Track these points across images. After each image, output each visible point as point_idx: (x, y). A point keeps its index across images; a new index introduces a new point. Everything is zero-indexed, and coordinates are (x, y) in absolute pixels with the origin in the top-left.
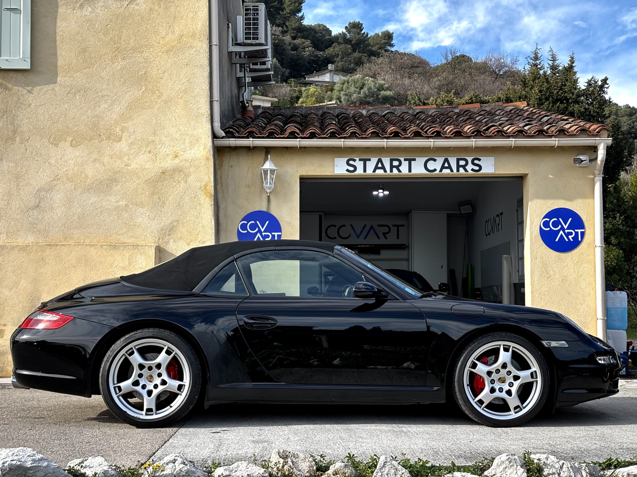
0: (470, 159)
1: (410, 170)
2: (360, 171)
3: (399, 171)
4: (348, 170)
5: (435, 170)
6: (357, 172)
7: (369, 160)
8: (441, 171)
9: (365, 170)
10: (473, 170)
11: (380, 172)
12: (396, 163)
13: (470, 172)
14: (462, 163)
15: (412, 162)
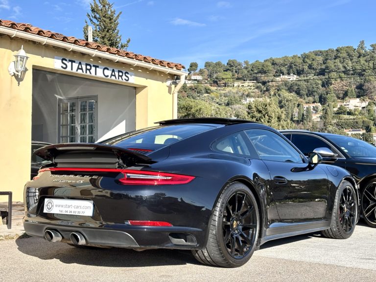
0: (124, 72)
1: (96, 74)
2: (69, 69)
3: (90, 73)
4: (62, 67)
5: (108, 76)
6: (67, 70)
7: (74, 62)
8: (111, 77)
9: (72, 69)
10: (125, 79)
11: (80, 71)
12: (88, 67)
13: (124, 81)
14: (121, 74)
15: (97, 69)
